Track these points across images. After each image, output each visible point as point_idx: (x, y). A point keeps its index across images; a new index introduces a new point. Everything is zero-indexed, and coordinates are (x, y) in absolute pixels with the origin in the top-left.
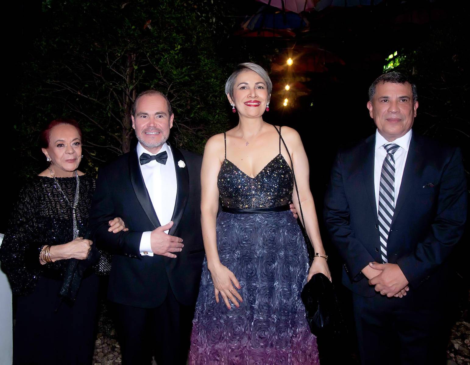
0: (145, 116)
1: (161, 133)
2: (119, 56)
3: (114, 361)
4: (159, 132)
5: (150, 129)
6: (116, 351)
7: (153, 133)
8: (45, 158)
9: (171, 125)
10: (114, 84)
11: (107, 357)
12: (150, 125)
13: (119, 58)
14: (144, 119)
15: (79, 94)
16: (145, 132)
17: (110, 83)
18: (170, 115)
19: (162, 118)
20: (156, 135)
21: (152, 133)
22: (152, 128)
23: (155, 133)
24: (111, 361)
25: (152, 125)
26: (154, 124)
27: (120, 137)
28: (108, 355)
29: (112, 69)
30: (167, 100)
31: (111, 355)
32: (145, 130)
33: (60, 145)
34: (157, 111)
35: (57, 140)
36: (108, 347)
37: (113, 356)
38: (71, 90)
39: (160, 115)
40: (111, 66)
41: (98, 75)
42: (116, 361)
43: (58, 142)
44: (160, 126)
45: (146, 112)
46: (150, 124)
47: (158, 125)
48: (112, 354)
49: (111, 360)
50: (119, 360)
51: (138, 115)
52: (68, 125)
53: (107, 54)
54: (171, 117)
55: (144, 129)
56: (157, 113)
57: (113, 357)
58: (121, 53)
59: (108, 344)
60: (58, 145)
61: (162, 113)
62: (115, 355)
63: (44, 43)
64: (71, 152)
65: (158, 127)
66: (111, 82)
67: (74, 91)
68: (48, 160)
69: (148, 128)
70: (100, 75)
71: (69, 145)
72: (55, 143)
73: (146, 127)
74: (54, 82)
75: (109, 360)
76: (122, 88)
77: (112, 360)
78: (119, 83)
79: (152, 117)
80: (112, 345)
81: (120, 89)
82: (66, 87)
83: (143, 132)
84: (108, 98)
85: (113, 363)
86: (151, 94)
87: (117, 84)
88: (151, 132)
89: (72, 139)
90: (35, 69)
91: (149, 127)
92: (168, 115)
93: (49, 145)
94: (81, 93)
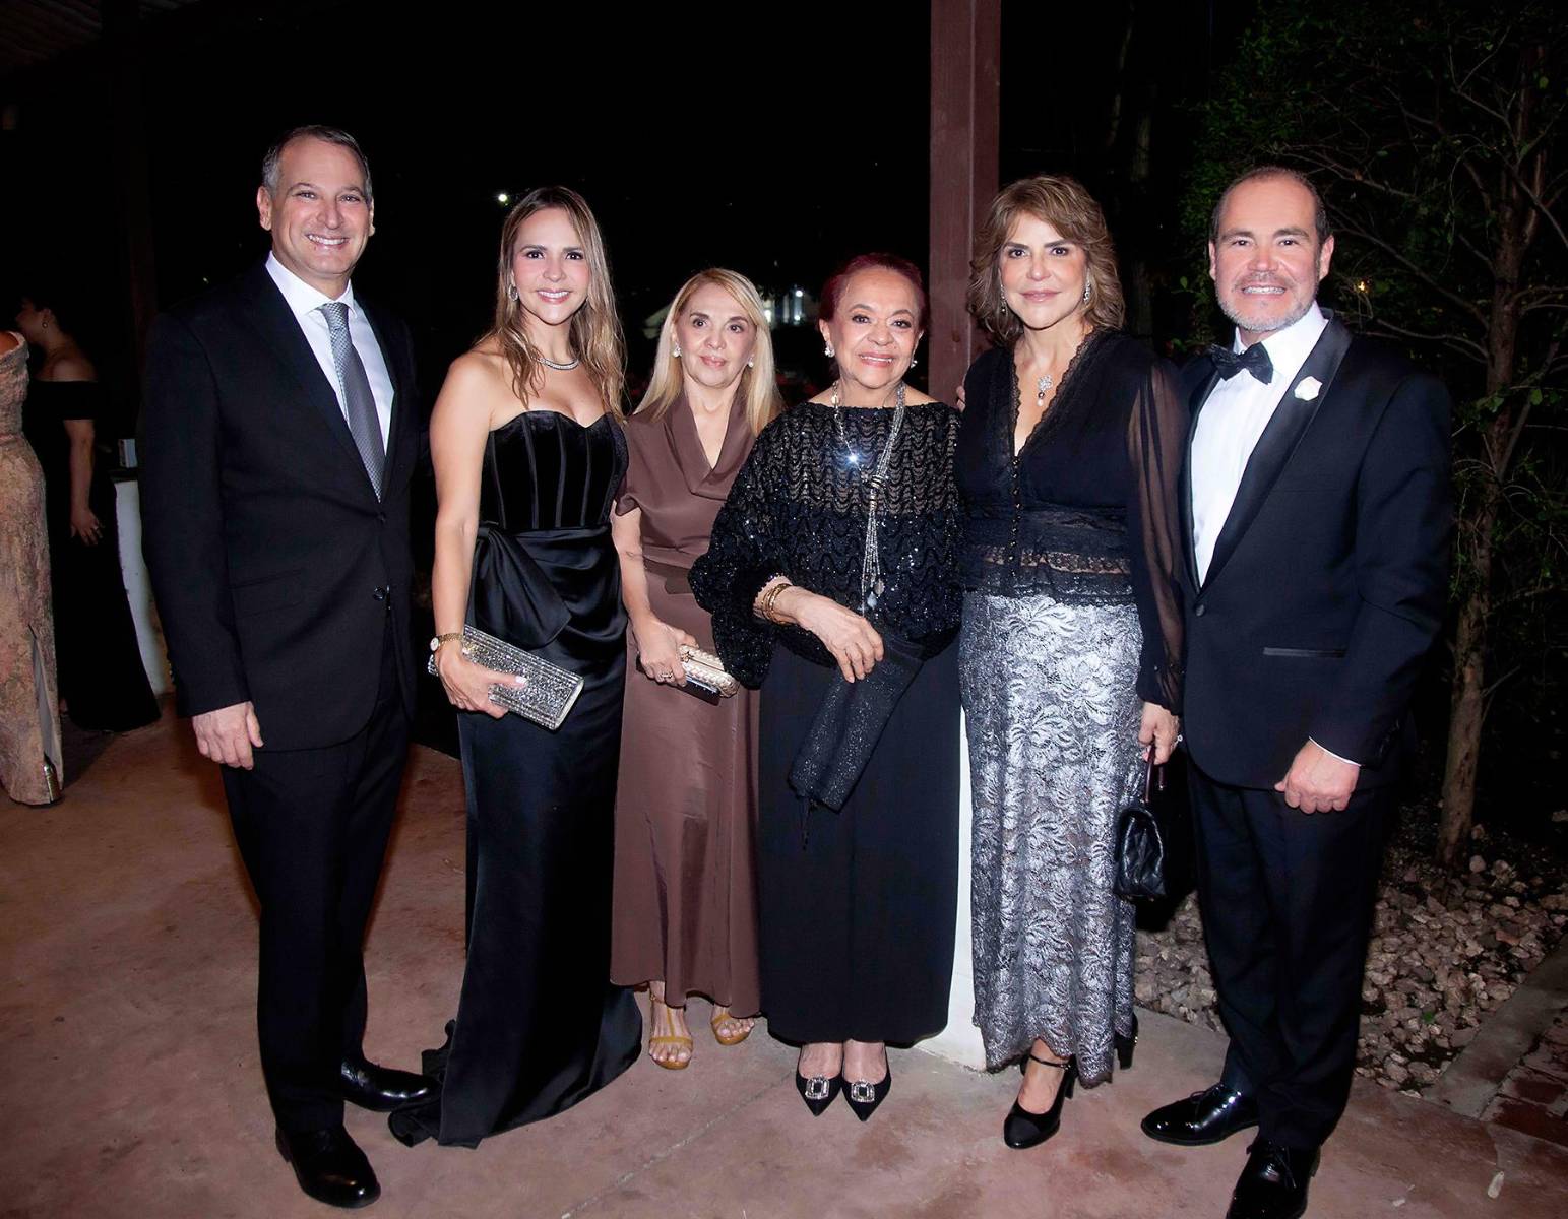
0: (1245, 242)
1: (1288, 290)
2: (1488, 53)
3: (1399, 957)
4: (1284, 286)
5: (1257, 278)
6: (1409, 931)
7: (1266, 290)
8: (822, 344)
9: (1324, 271)
10: (1467, 142)
11: (1380, 942)
12: (1256, 265)
13: (1490, 56)
14: (1242, 248)
15: (1359, 181)
16: (1243, 287)
17: (1455, 139)
18: (1322, 241)
19: (1294, 246)
20: (1272, 295)
21: (1260, 290)
22: (1262, 275)
23: (1272, 289)
24: (1389, 955)
25: (1263, 266)
26: (1269, 261)
27: (1487, 310)
28: (1386, 936)
29: (1465, 95)
30: (1313, 195)
31: (1394, 940)
32: (1243, 281)
33: (859, 319)
34: (1283, 226)
35: (855, 304)
36: (1388, 915)
37: (1400, 942)
38: (1339, 170)
39: (1287, 236)
40: (1460, 87)
41: (1424, 121)
42: (1406, 959)
43: (856, 310)
44: (1287, 270)
45: (1248, 228)
46: (1257, 261)
47: (1281, 267)
48: (1399, 936)
49: (1392, 952)
50: (1415, 960)
51: (1224, 237)
52: (894, 273)
53: (1450, 48)
54: (1325, 246)
55: (1238, 279)
56: (1283, 232)
57: (1400, 946)
58: (1495, 42)
59: (1392, 904)
60: (856, 317)
61: (1295, 231)
62: (1404, 942)
63: (1265, 40)
64: (882, 340)
65: (1281, 272)
66: (1457, 136)
67: (1346, 174)
68: (827, 353)
69: (1251, 275)
70: (1430, 122)
71: (882, 322)
72: (850, 311)
73: (1244, 272)
74: (1287, 149)
75: (1385, 952)
76: (1492, 153)
77: (1395, 952)
78: (1483, 135)
79: (1264, 242)
80: (1402, 913)
81: (1488, 156)
82: (1326, 163)
83: (1236, 287)
84: (1445, 187)
85: (1394, 962)
86: (1265, 176)
87: (1478, 142)
88: (1260, 286)
89: (893, 308)
90: (1237, 119)
91: (1253, 271)
92: (1314, 236)
93: (835, 315)
94: (1365, 177)
